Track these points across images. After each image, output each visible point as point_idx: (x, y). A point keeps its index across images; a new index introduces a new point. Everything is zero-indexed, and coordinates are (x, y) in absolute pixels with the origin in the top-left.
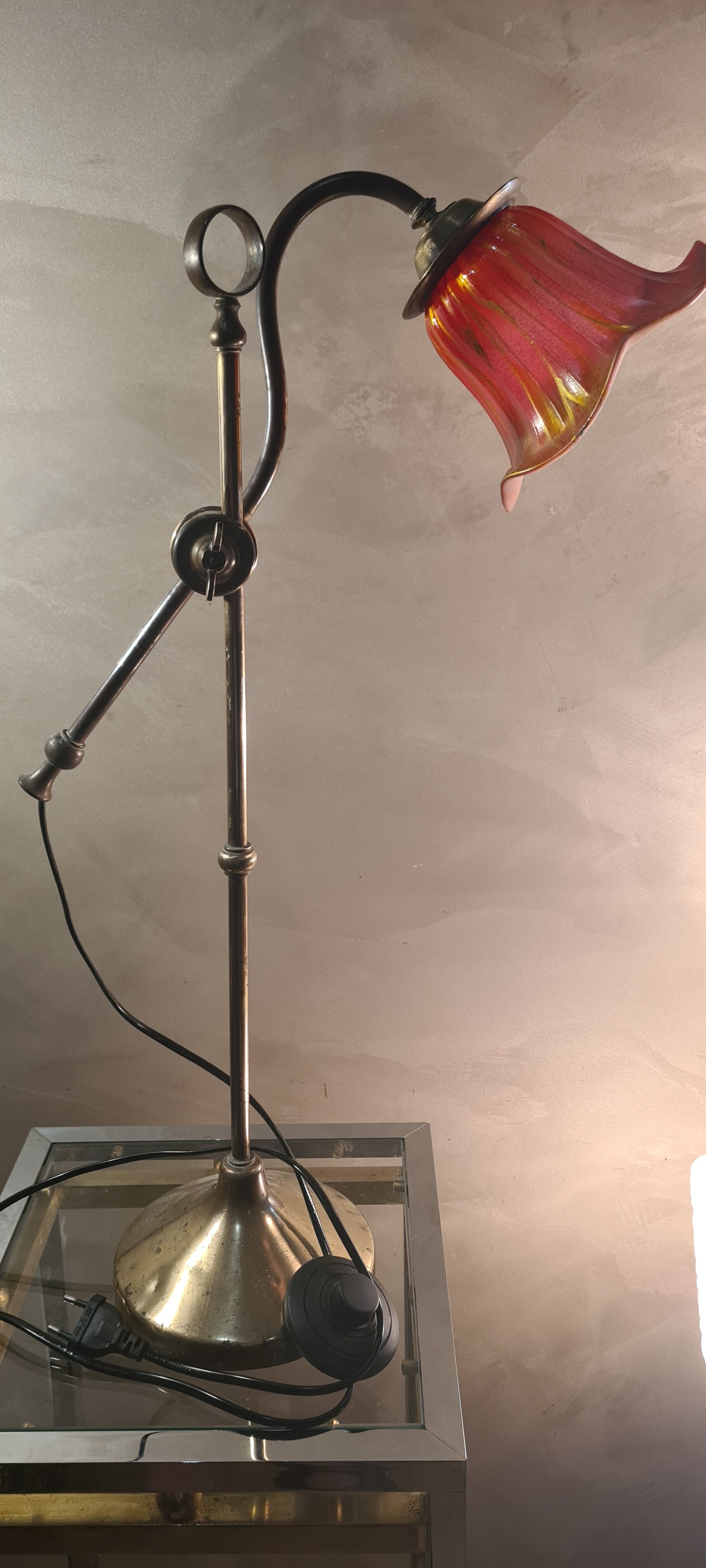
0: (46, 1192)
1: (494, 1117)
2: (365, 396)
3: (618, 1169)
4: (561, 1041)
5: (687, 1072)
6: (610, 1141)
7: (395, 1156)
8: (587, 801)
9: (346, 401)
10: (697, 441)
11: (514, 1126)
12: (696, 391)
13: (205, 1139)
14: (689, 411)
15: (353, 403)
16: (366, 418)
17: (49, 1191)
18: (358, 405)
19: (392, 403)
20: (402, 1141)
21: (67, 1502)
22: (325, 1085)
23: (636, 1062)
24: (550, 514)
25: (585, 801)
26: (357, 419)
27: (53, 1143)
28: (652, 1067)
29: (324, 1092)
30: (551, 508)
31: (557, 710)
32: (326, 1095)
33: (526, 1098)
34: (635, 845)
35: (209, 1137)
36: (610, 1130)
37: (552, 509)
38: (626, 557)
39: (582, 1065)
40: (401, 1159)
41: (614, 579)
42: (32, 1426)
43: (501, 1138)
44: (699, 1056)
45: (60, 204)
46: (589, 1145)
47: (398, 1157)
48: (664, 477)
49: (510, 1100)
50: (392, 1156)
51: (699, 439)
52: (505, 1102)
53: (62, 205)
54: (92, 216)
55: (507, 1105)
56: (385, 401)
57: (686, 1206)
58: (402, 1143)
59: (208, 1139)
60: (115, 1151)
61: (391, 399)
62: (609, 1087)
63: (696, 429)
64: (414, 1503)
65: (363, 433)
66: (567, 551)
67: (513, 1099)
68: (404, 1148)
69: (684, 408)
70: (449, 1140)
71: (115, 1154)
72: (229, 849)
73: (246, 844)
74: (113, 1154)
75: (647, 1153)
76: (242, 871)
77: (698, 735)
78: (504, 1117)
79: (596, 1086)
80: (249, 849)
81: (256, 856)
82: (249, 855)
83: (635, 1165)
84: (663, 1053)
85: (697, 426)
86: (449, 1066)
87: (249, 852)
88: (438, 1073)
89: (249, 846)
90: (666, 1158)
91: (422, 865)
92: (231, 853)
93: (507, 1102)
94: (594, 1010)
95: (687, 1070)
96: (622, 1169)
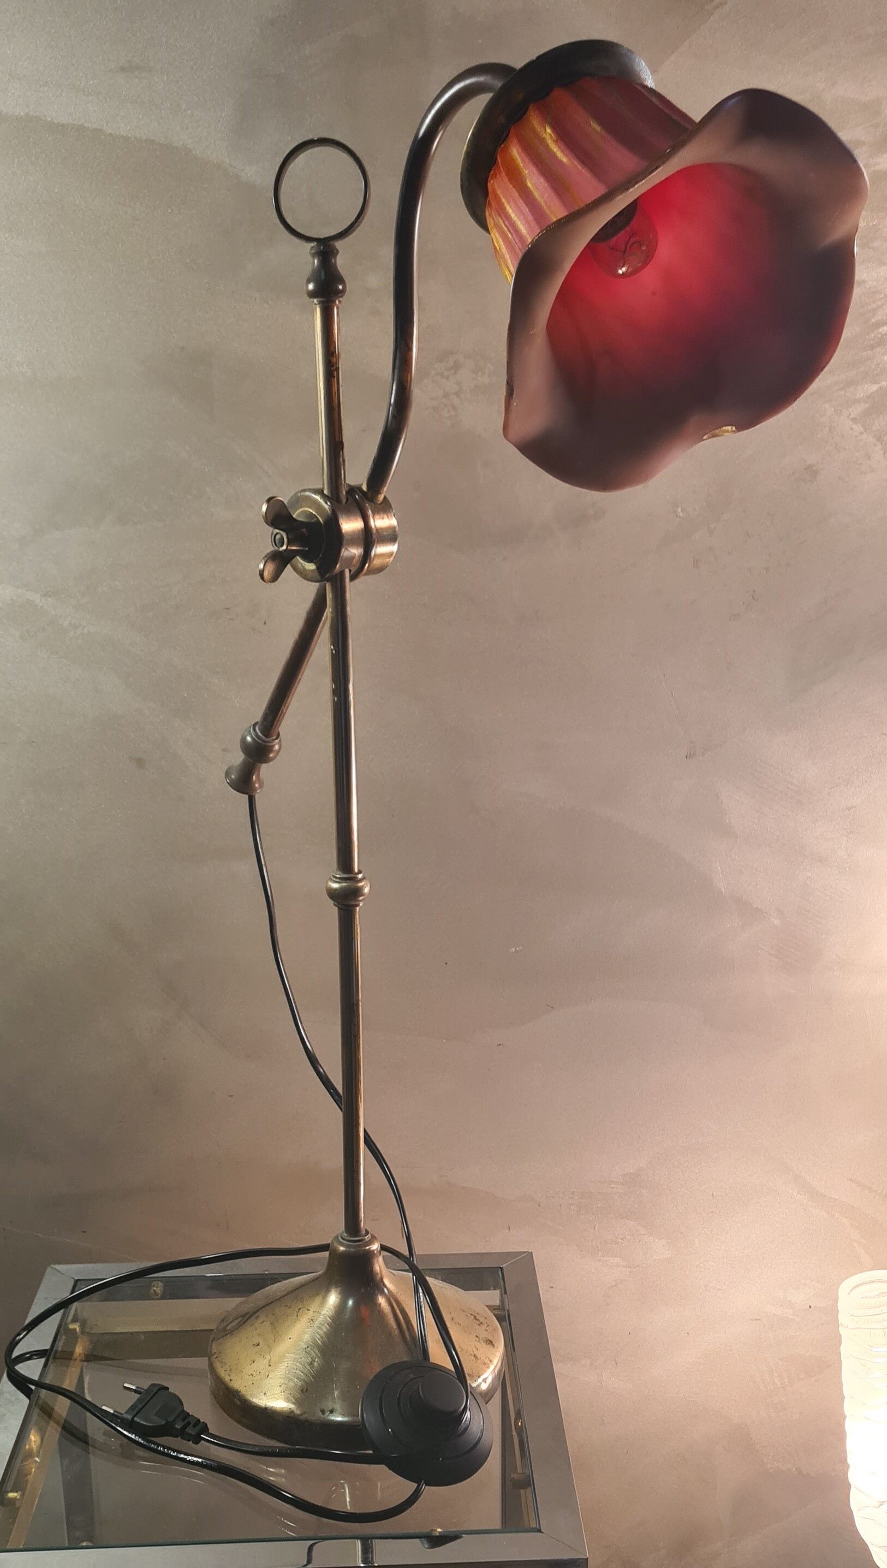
0: (75, 1329)
1: (606, 1259)
2: (456, 367)
3: (753, 1319)
4: (687, 1164)
5: (836, 1199)
6: (745, 1286)
7: (492, 1288)
8: (719, 868)
9: (433, 372)
10: (852, 429)
11: (629, 1269)
12: (850, 368)
13: (263, 1273)
14: (843, 392)
15: (442, 375)
16: (457, 394)
17: (78, 1329)
18: (447, 378)
19: (489, 376)
20: (500, 1270)
23: (775, 1188)
24: (677, 516)
25: (717, 868)
26: (446, 396)
27: (77, 1281)
28: (795, 1194)
30: (678, 507)
31: (684, 756)
33: (645, 1234)
34: (777, 922)
35: (266, 1271)
36: (744, 1272)
37: (680, 509)
38: (767, 569)
39: (711, 1193)
40: (497, 1292)
41: (753, 596)
43: (613, 1284)
44: (851, 1180)
45: (83, 121)
46: (719, 1291)
47: (495, 1289)
48: (812, 472)
49: (625, 1237)
50: (488, 1289)
51: (854, 426)
52: (619, 1240)
53: (86, 121)
54: (122, 137)
55: (621, 1243)
56: (480, 374)
57: (834, 1363)
58: (500, 1273)
59: (267, 1272)
60: (153, 1286)
61: (487, 371)
62: (743, 1220)
63: (850, 415)
65: (453, 413)
66: (697, 560)
67: (629, 1237)
68: (501, 1279)
69: (837, 388)
70: (552, 1288)
71: (154, 1290)
72: (338, 876)
73: (356, 870)
74: (152, 1291)
75: (789, 1299)
76: (353, 903)
77: (850, 787)
78: (617, 1260)
79: (728, 1218)
80: (360, 876)
81: (369, 885)
82: (361, 884)
83: (774, 1314)
84: (808, 1177)
85: (851, 410)
86: (552, 1197)
87: (360, 880)
88: (539, 1206)
89: (360, 872)
90: (811, 1305)
91: (522, 948)
92: (340, 881)
93: (622, 1239)
94: (726, 1125)
95: (835, 1197)
96: (759, 1320)
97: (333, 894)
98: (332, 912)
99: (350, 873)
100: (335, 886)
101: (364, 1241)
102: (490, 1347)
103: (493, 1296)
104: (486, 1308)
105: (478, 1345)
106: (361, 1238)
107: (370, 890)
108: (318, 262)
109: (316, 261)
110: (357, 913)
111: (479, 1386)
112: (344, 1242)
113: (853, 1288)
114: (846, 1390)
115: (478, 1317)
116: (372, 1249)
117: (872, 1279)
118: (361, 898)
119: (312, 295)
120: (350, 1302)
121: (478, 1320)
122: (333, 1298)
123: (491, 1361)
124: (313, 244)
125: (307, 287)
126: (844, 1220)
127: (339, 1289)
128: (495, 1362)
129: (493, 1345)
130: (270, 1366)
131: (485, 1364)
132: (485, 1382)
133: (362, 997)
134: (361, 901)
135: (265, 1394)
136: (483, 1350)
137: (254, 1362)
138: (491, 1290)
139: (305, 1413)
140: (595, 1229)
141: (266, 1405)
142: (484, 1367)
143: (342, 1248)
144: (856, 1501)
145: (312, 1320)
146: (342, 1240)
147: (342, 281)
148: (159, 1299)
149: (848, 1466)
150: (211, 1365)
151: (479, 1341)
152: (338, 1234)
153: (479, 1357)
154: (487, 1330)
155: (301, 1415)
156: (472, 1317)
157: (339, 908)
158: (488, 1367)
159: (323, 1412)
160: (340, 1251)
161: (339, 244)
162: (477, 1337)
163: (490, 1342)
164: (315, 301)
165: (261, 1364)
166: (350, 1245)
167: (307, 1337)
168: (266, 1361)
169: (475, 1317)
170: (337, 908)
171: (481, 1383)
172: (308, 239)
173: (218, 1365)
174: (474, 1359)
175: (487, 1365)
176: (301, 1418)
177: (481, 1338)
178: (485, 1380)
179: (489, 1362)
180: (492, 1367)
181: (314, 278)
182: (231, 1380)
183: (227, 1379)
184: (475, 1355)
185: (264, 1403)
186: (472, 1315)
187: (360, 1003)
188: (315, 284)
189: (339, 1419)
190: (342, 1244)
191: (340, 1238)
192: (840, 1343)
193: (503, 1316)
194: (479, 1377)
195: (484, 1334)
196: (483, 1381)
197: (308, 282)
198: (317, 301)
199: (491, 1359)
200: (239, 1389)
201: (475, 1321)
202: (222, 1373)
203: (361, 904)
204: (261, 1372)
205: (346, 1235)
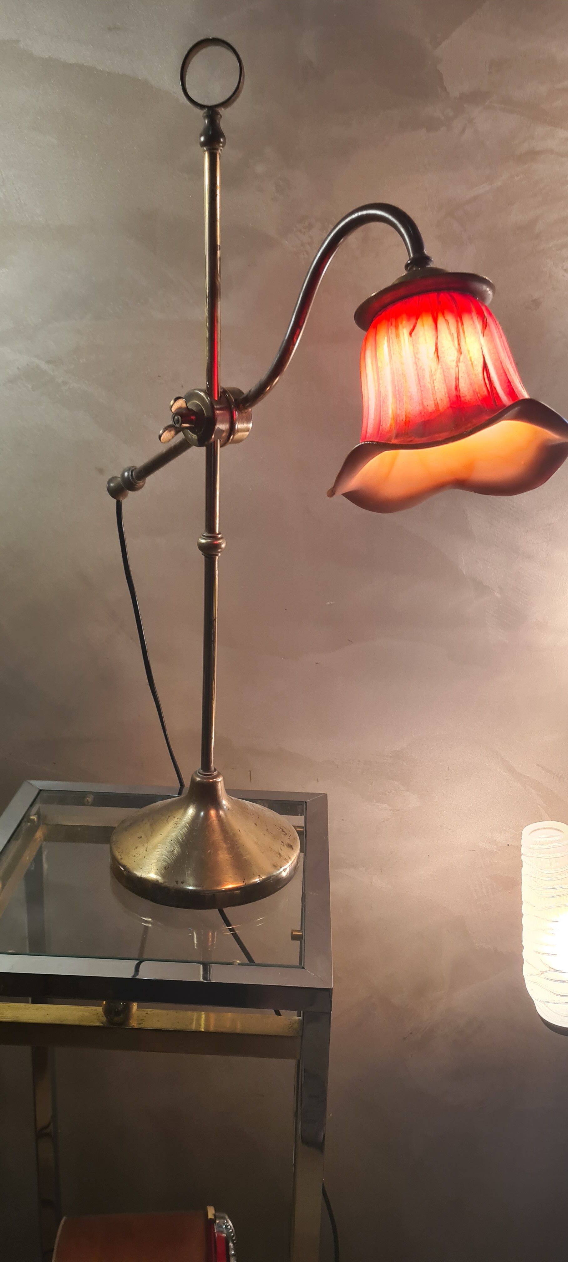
0: (34, 819)
1: (378, 804)
2: (310, 227)
3: (471, 850)
4: (433, 747)
5: (529, 777)
6: (466, 828)
7: (300, 815)
8: (463, 559)
9: (294, 228)
11: (393, 812)
15: (300, 231)
16: (309, 244)
17: (36, 819)
18: (304, 234)
20: (305, 803)
21: (37, 1009)
22: (250, 771)
23: (489, 767)
25: (461, 559)
26: (302, 245)
27: (41, 790)
28: (502, 772)
29: (249, 777)
32: (251, 780)
33: (404, 791)
34: (498, 595)
36: (467, 820)
39: (447, 767)
40: (303, 818)
42: (14, 952)
43: (382, 821)
44: (538, 765)
46: (450, 830)
47: (301, 816)
48: (536, 303)
49: (391, 791)
50: (297, 815)
52: (387, 793)
53: (85, 62)
55: (389, 795)
56: (325, 231)
58: (304, 805)
60: (88, 797)
62: (468, 786)
64: (293, 1023)
65: (306, 256)
67: (394, 791)
68: (306, 809)
70: (343, 820)
71: (87, 800)
72: (205, 535)
73: (217, 532)
74: (85, 800)
75: (495, 839)
76: (214, 553)
77: (551, 510)
78: (386, 805)
79: (457, 784)
80: (220, 536)
81: (225, 542)
82: (220, 541)
83: (484, 848)
84: (511, 762)
85: (564, 264)
86: (346, 762)
87: (220, 539)
88: (337, 767)
89: (219, 534)
90: (508, 843)
91: (334, 602)
92: (207, 538)
93: (389, 793)
94: (459, 724)
95: (528, 776)
96: (475, 851)
97: (202, 547)
98: (201, 558)
99: (213, 534)
100: (203, 541)
101: (213, 776)
102: (290, 849)
103: (299, 820)
104: (293, 827)
105: (282, 847)
106: (210, 773)
107: (226, 546)
108: (208, 122)
109: (206, 121)
110: (217, 561)
111: (280, 873)
112: (200, 775)
113: (532, 832)
114: (524, 898)
115: (284, 830)
116: (217, 781)
117: (545, 827)
118: (220, 550)
119: (203, 144)
120: (202, 814)
121: (284, 832)
122: (191, 811)
123: (290, 858)
124: (206, 110)
125: (200, 139)
126: (533, 790)
127: (195, 804)
128: (293, 860)
129: (293, 849)
130: (147, 851)
131: (285, 859)
132: (285, 871)
133: (218, 616)
134: (220, 552)
135: (141, 869)
136: (285, 851)
137: (137, 848)
138: (298, 816)
139: (165, 882)
140: (372, 785)
141: (141, 876)
142: (285, 861)
143: (198, 779)
144: (527, 971)
145: (176, 824)
146: (198, 774)
147: (222, 135)
148: (90, 806)
149: (523, 947)
150: (111, 848)
151: (283, 845)
152: (197, 771)
153: (282, 855)
154: (289, 839)
155: (163, 883)
156: (281, 829)
157: (206, 557)
158: (288, 862)
159: (177, 882)
160: (197, 780)
161: (222, 111)
162: (282, 842)
163: (290, 847)
164: (205, 149)
165: (141, 850)
166: (204, 777)
167: (173, 835)
168: (145, 848)
169: (283, 830)
170: (204, 556)
171: (282, 872)
172: (202, 107)
173: (115, 849)
174: (279, 856)
175: (287, 861)
176: (162, 885)
177: (285, 843)
178: (284, 870)
179: (288, 859)
180: (290, 862)
181: (205, 133)
182: (121, 859)
183: (119, 857)
184: (279, 854)
185: (140, 874)
186: (281, 828)
187: (217, 620)
188: (204, 137)
189: (190, 888)
190: (199, 777)
191: (198, 773)
192: (522, 867)
193: (302, 834)
194: (281, 868)
195: (287, 841)
196: (283, 870)
197: (201, 136)
198: (206, 149)
199: (290, 856)
200: (126, 864)
201: (282, 832)
202: (117, 854)
203: (219, 555)
204: (141, 855)
205: (201, 770)
